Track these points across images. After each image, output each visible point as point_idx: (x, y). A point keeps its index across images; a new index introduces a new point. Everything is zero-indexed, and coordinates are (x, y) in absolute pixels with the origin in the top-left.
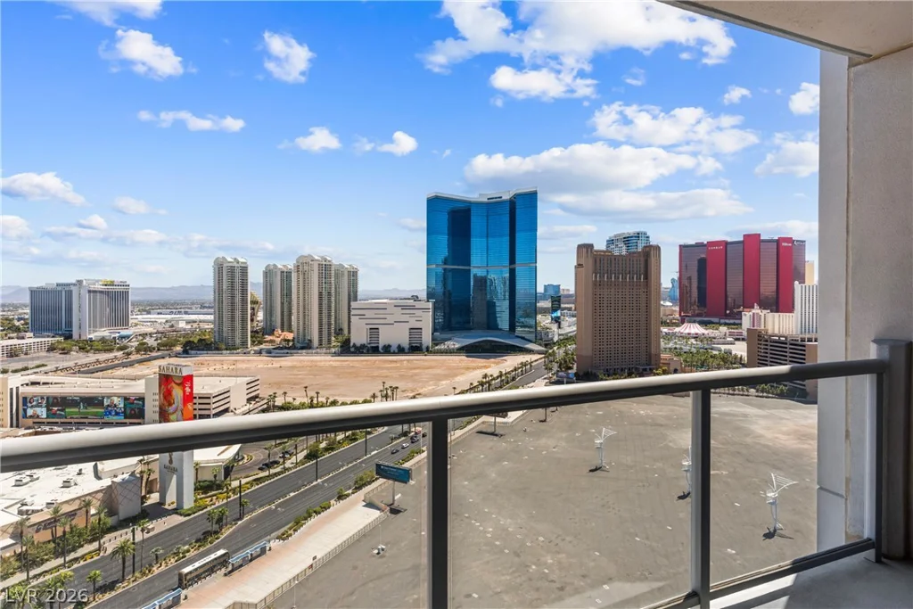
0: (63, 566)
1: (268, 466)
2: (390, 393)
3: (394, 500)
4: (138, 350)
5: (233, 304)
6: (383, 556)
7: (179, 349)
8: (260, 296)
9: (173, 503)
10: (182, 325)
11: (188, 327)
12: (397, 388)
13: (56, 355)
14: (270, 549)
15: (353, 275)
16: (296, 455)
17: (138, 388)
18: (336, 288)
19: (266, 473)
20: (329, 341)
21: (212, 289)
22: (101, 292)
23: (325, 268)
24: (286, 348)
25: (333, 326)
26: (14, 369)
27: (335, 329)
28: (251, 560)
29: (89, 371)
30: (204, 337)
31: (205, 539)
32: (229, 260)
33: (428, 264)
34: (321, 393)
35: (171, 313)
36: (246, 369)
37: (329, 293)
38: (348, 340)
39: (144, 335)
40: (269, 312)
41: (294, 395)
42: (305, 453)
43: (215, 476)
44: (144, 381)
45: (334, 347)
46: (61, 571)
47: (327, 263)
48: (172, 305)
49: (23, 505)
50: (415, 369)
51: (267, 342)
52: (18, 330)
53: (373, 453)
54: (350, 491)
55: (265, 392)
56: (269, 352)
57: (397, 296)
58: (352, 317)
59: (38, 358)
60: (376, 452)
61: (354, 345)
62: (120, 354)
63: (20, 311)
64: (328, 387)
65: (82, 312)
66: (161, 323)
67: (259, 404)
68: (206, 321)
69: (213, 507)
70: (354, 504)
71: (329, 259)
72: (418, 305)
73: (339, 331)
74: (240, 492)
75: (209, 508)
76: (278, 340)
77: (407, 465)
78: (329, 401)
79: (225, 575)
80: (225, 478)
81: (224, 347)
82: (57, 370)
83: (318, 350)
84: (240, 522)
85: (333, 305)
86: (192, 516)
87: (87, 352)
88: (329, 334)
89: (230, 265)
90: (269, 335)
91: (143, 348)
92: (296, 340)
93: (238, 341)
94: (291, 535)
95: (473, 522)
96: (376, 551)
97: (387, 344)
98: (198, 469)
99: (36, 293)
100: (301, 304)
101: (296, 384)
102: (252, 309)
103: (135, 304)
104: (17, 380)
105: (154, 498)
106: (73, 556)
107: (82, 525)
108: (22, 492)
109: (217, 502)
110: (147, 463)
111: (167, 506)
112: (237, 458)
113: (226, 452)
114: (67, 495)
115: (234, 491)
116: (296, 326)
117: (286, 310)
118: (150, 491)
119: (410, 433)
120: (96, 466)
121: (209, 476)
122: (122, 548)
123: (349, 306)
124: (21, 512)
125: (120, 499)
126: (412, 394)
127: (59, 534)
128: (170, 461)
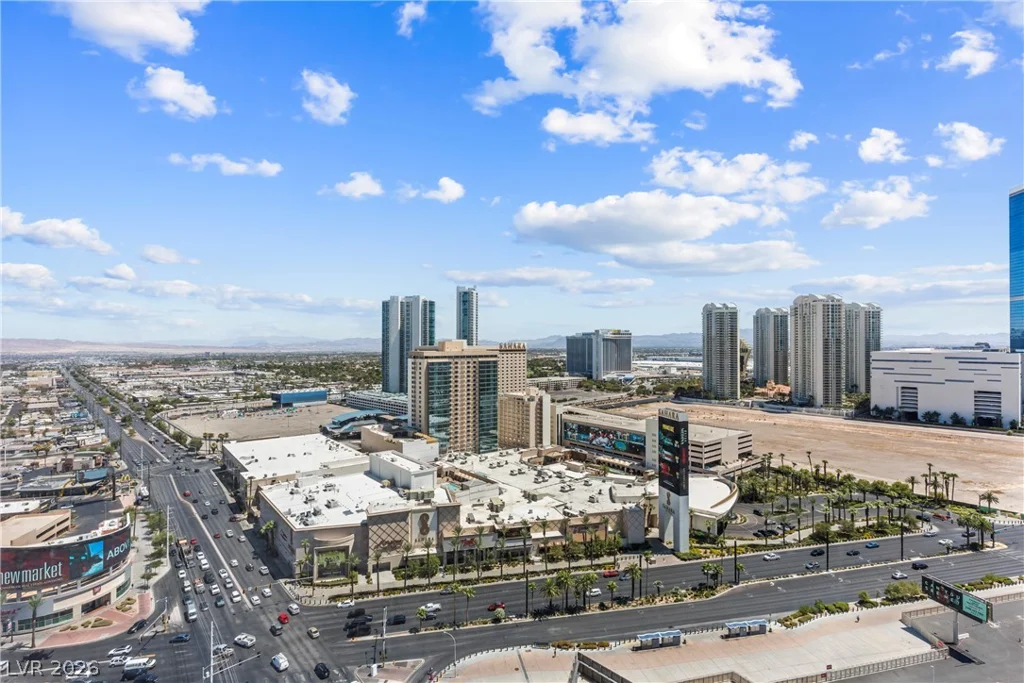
0: (591, 567)
1: (766, 534)
2: (940, 480)
3: (956, 639)
4: (638, 393)
5: (722, 352)
7: (671, 394)
8: (750, 343)
9: (670, 543)
10: (674, 371)
11: (679, 373)
12: (954, 476)
13: (582, 391)
14: (770, 631)
15: (873, 318)
16: (798, 530)
17: (640, 427)
18: (847, 334)
19: (762, 542)
20: (839, 400)
21: (701, 337)
22: (611, 340)
23: (832, 309)
24: (781, 403)
25: (843, 381)
26: (558, 399)
27: (847, 386)
28: (749, 634)
29: (604, 407)
30: (693, 385)
31: (701, 591)
32: (718, 306)
34: (830, 462)
35: (663, 360)
36: (736, 422)
37: (838, 341)
38: (868, 401)
39: (643, 379)
40: (761, 362)
41: (795, 460)
42: (810, 531)
43: (709, 529)
44: (644, 421)
45: (845, 407)
46: (589, 571)
48: (665, 352)
49: (566, 508)
50: (985, 452)
51: (759, 394)
52: (559, 369)
54: (879, 600)
55: (759, 451)
56: (761, 406)
58: (872, 370)
59: (572, 393)
61: (876, 408)
62: (624, 394)
63: (561, 355)
64: (836, 456)
65: (599, 356)
67: (753, 462)
68: (695, 368)
69: (707, 559)
70: (887, 619)
71: (837, 297)
73: (853, 388)
74: (735, 554)
75: (703, 560)
76: (771, 393)
78: (841, 475)
79: (723, 637)
80: (719, 533)
81: (713, 396)
82: (583, 404)
83: (823, 409)
84: (735, 587)
85: (843, 354)
86: (688, 562)
87: (602, 390)
88: (839, 391)
89: (719, 311)
90: (761, 387)
91: (642, 391)
92: (793, 395)
93: (727, 391)
94: (796, 625)
97: (932, 409)
98: (692, 515)
99: (571, 341)
100: (800, 352)
101: (795, 446)
102: (742, 358)
103: (636, 351)
104: (561, 409)
105: (654, 533)
106: (596, 562)
107: (602, 538)
108: (565, 497)
109: (711, 557)
110: (649, 499)
111: (665, 544)
112: (730, 516)
113: (720, 507)
114: (592, 509)
115: (728, 549)
116: (793, 377)
117: (780, 359)
118: (651, 526)
119: (982, 547)
120: (610, 489)
121: (702, 527)
122: (632, 570)
123: (868, 356)
124: (565, 513)
125: (629, 524)
126: (984, 490)
127: (588, 540)
128: (669, 502)
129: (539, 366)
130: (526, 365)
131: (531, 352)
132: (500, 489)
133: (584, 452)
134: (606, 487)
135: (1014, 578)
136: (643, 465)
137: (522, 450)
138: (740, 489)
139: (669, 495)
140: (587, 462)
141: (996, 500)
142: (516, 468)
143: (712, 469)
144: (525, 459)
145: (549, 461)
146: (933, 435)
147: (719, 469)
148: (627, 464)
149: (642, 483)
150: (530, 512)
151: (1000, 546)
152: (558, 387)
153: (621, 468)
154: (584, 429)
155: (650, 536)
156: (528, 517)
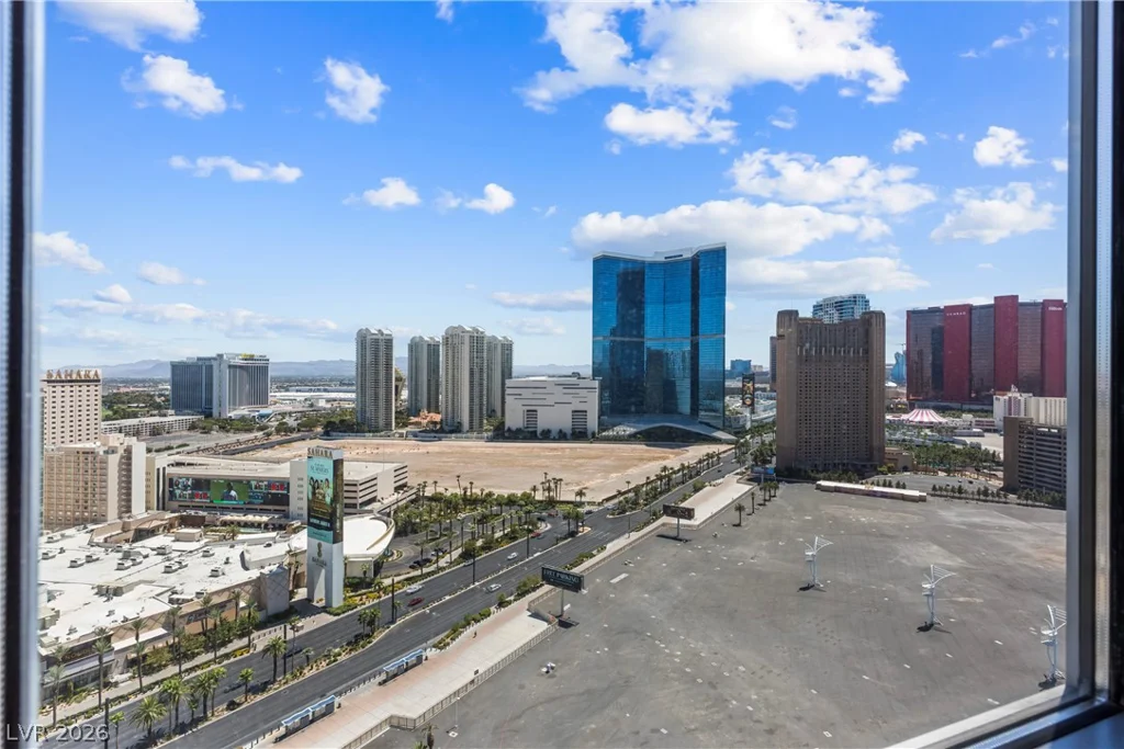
0: (214, 661)
1: (419, 564)
2: (552, 485)
3: (562, 611)
4: (278, 431)
5: (377, 381)
6: (553, 676)
7: (319, 429)
8: (405, 373)
9: (321, 600)
10: (322, 404)
12: (561, 480)
13: (197, 434)
14: (426, 659)
15: (507, 348)
16: (450, 553)
17: (283, 471)
18: (488, 364)
19: (418, 573)
20: (481, 424)
21: (354, 364)
22: (241, 367)
23: (477, 340)
24: (433, 431)
25: (485, 407)
26: (158, 447)
27: (488, 411)
28: (406, 670)
29: (230, 452)
30: (345, 418)
31: (356, 642)
32: (373, 331)
33: (594, 336)
34: (476, 483)
35: (310, 390)
36: (391, 454)
37: (481, 370)
38: (503, 423)
39: (283, 414)
40: (414, 392)
41: (446, 485)
42: (460, 551)
43: (365, 573)
44: (288, 464)
45: (486, 430)
46: (212, 667)
47: (479, 335)
48: (311, 381)
49: (173, 593)
50: (578, 458)
51: (413, 424)
52: (158, 406)
53: (536, 555)
54: (512, 598)
55: (414, 481)
56: (415, 435)
57: (555, 373)
58: (507, 398)
59: (181, 437)
60: (539, 554)
61: (509, 429)
62: (260, 434)
63: (161, 387)
64: (481, 476)
65: (222, 389)
66: (300, 402)
67: (408, 494)
68: (347, 398)
69: (363, 607)
70: (517, 612)
71: (481, 330)
72: (582, 383)
73: (492, 413)
74: (393, 592)
75: (359, 608)
76: (424, 422)
77: (576, 570)
78: (484, 493)
79: (380, 684)
80: (375, 574)
81: (367, 429)
82: (198, 451)
83: (469, 434)
84: (392, 626)
85: (485, 382)
86: (342, 616)
87: (228, 431)
88: (481, 417)
89: (374, 337)
90: (415, 416)
91: (283, 428)
92: (444, 423)
93: (381, 423)
94: (448, 644)
95: (657, 642)
96: (545, 670)
97: (546, 427)
98: (347, 563)
99: (177, 368)
100: (450, 382)
101: (447, 472)
102: (397, 387)
103: (274, 380)
104: (162, 460)
105: (302, 593)
106: (223, 651)
107: (231, 619)
108: (172, 580)
109: (367, 602)
110: (295, 555)
111: (315, 603)
112: (386, 554)
113: (376, 546)
114: (214, 586)
115: (385, 590)
116: (444, 406)
117: (433, 388)
118: (297, 586)
119: (577, 533)
120: (242, 555)
121: (357, 573)
122: (274, 646)
123: (503, 384)
124: (171, 601)
125: (269, 592)
126: (577, 489)
127: (210, 626)
128: (320, 554)
129: (123, 403)
130: (99, 402)
131: (109, 383)
132: (49, 592)
133: (201, 513)
134: (235, 554)
135: (594, 552)
136: (287, 516)
137: (91, 527)
138: (396, 524)
139: (319, 545)
140: (206, 526)
141: (584, 494)
142: (82, 556)
143: (366, 508)
144: (100, 539)
145: (141, 534)
146: (547, 448)
147: (376, 506)
148: (265, 519)
149: (285, 538)
150: (111, 613)
151: (587, 529)
152: (155, 432)
153: (258, 526)
154: (201, 484)
155: (297, 598)
156: (107, 623)
